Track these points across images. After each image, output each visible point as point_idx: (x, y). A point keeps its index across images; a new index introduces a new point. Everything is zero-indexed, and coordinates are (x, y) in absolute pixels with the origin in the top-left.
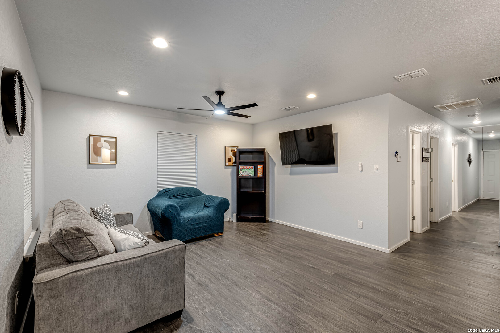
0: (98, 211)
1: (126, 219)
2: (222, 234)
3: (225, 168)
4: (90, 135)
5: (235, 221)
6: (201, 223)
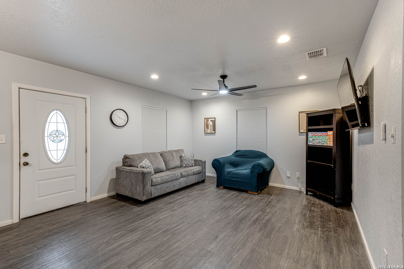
0: (182, 156)
1: (200, 163)
2: (256, 194)
3: (299, 135)
4: (205, 118)
5: (305, 193)
6: (236, 177)
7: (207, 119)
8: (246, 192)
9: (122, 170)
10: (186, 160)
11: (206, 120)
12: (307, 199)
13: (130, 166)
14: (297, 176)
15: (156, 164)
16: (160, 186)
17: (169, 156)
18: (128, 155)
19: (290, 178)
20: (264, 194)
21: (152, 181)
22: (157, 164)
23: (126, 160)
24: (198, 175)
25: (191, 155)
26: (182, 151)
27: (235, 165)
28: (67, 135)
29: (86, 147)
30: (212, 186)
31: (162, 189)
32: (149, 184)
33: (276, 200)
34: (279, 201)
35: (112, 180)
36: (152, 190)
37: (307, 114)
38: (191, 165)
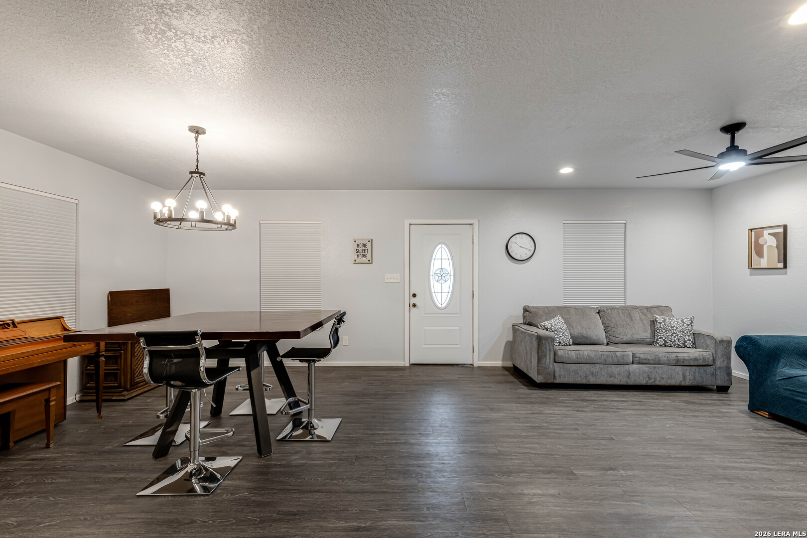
0: (657, 320)
1: (709, 342)
4: (750, 230)
7: (756, 232)
9: (520, 330)
10: (666, 331)
11: (753, 233)
13: (531, 324)
15: (580, 328)
16: (574, 367)
17: (620, 317)
18: (528, 306)
21: (555, 354)
22: (582, 328)
23: (525, 315)
24: (693, 369)
25: (682, 321)
26: (665, 310)
28: (452, 274)
29: (473, 291)
31: (581, 373)
32: (550, 357)
35: (508, 343)
36: (557, 369)
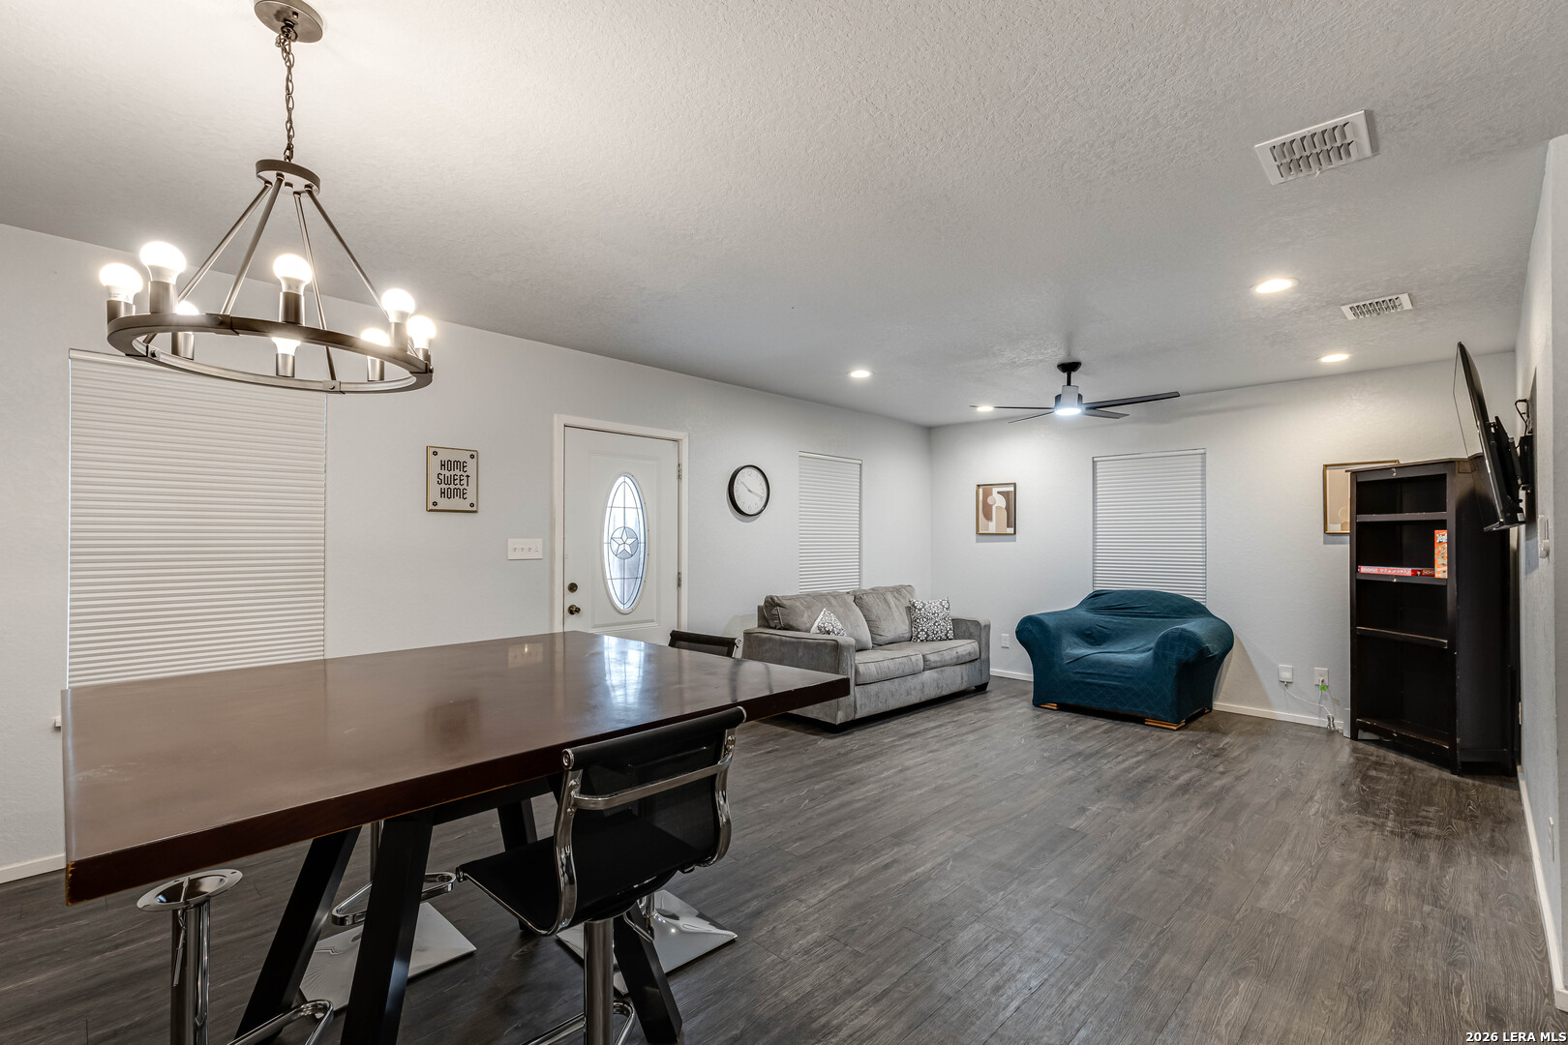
0: (915, 604)
2: (1175, 728)
3: (1325, 542)
4: (979, 486)
5: (1347, 733)
6: (1104, 675)
7: (985, 489)
8: (1139, 720)
9: (766, 638)
10: (927, 620)
11: (981, 490)
12: (1354, 750)
13: (788, 628)
14: (1318, 680)
16: (873, 688)
18: (775, 597)
19: (1293, 685)
20: (1202, 730)
21: (857, 672)
22: (853, 626)
23: (774, 612)
24: (968, 666)
25: (941, 602)
26: (912, 589)
27: (1093, 636)
29: (679, 573)
30: (1017, 703)
31: (881, 695)
32: (852, 678)
33: (1245, 748)
34: (1253, 749)
36: (858, 696)
37: (1354, 474)
38: (943, 635)
